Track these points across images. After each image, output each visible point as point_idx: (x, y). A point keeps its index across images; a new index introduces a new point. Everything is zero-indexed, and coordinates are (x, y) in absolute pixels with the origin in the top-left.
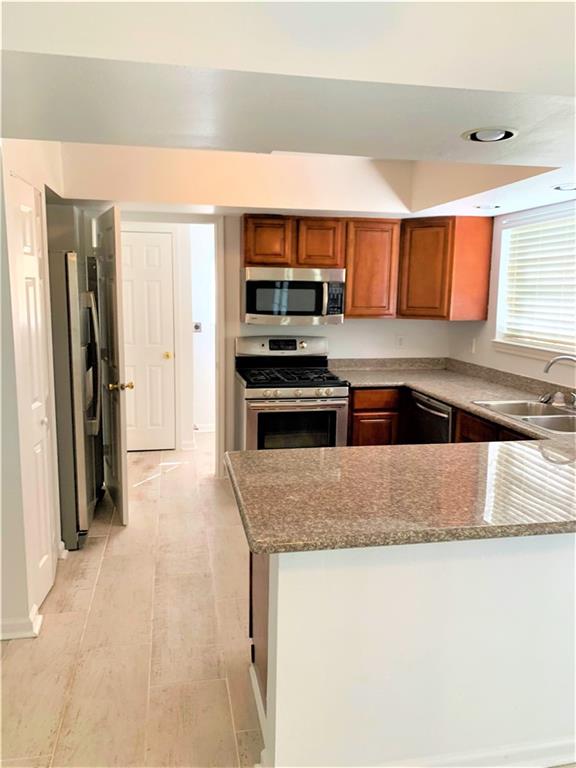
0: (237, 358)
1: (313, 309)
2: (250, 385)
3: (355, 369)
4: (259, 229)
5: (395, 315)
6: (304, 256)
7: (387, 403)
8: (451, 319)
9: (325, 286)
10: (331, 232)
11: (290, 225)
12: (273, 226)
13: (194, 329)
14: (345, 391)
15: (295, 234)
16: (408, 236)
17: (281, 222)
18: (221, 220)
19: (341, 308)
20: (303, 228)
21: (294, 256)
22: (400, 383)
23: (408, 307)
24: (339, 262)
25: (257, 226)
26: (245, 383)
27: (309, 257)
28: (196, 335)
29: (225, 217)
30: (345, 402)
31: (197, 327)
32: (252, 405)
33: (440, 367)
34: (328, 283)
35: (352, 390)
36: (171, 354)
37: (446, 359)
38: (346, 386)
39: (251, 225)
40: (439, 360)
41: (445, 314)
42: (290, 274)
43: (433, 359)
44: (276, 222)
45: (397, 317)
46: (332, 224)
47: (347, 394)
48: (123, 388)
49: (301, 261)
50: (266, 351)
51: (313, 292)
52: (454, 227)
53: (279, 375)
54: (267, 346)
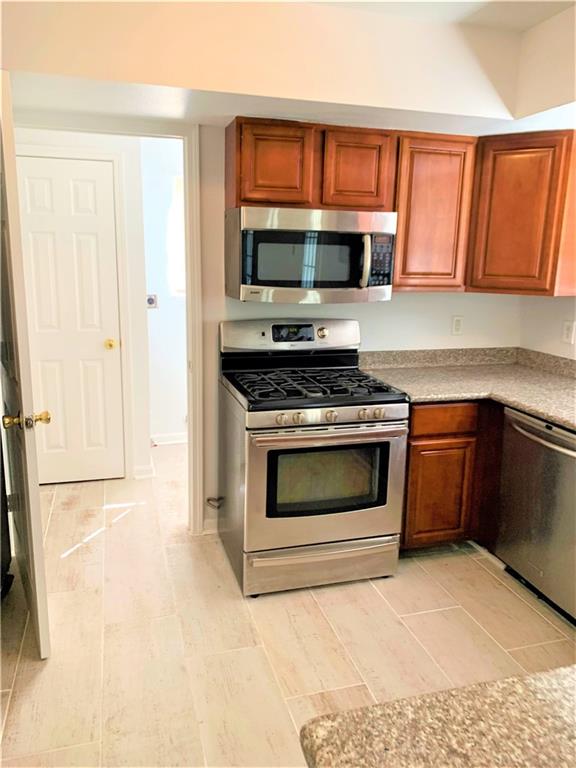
0: (222, 355)
1: (345, 277)
2: (254, 406)
3: (395, 366)
4: (261, 143)
5: (463, 288)
6: (332, 192)
7: (460, 423)
8: (556, 294)
9: (367, 240)
10: (375, 152)
11: (312, 139)
12: (285, 139)
13: (148, 305)
14: (402, 410)
15: (319, 155)
16: (489, 164)
17: (299, 134)
18: (195, 132)
19: (388, 275)
20: (331, 146)
21: (317, 191)
22: (483, 394)
23: (484, 274)
24: (384, 203)
25: (258, 139)
26: (243, 400)
27: (339, 192)
28: (151, 312)
29: (200, 126)
30: (404, 427)
31: (151, 301)
32: (260, 438)
33: (508, 361)
34: (371, 235)
35: (412, 405)
36: (116, 344)
37: (518, 349)
38: (404, 401)
39: (248, 137)
40: (507, 350)
41: (548, 287)
42: (316, 220)
43: (501, 350)
44: (291, 133)
45: (466, 291)
46: (377, 141)
47: (407, 415)
48: (29, 424)
49: (327, 199)
50: (269, 344)
51: (346, 250)
52: (569, 149)
53: (299, 387)
54: (269, 334)
